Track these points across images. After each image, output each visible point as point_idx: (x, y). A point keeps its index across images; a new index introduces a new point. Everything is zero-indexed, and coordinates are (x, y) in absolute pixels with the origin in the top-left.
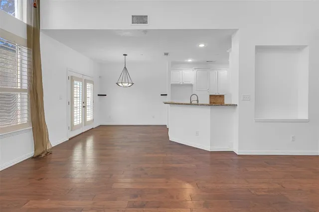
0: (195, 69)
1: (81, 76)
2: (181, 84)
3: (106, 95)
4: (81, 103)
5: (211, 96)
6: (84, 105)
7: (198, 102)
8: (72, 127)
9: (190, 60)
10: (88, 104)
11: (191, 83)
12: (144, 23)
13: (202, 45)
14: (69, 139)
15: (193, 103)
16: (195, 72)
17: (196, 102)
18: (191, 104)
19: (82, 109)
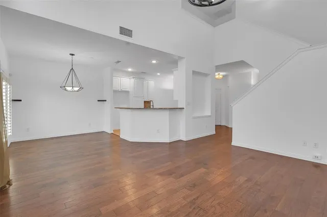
0: (133, 78)
2: (120, 90)
3: (21, 101)
5: (145, 102)
9: (130, 70)
12: (129, 36)
13: (154, 62)
16: (132, 80)
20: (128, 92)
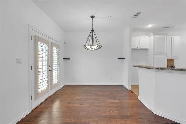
0: (154, 34)
1: (47, 39)
2: (138, 49)
3: (70, 59)
4: (46, 67)
5: (168, 59)
6: (50, 68)
8: (36, 96)
9: (150, 26)
10: (54, 68)
11: (147, 48)
14: (32, 111)
16: (153, 37)
19: (48, 73)
20: (146, 50)
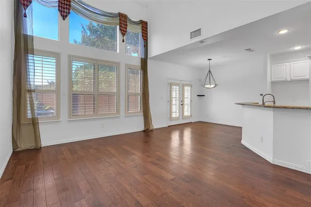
4: (178, 101)
6: (182, 103)
7: (274, 103)
8: (171, 119)
10: (185, 103)
11: (306, 78)
14: (169, 126)
15: (266, 104)
17: (272, 104)
18: (264, 106)
19: (179, 106)
